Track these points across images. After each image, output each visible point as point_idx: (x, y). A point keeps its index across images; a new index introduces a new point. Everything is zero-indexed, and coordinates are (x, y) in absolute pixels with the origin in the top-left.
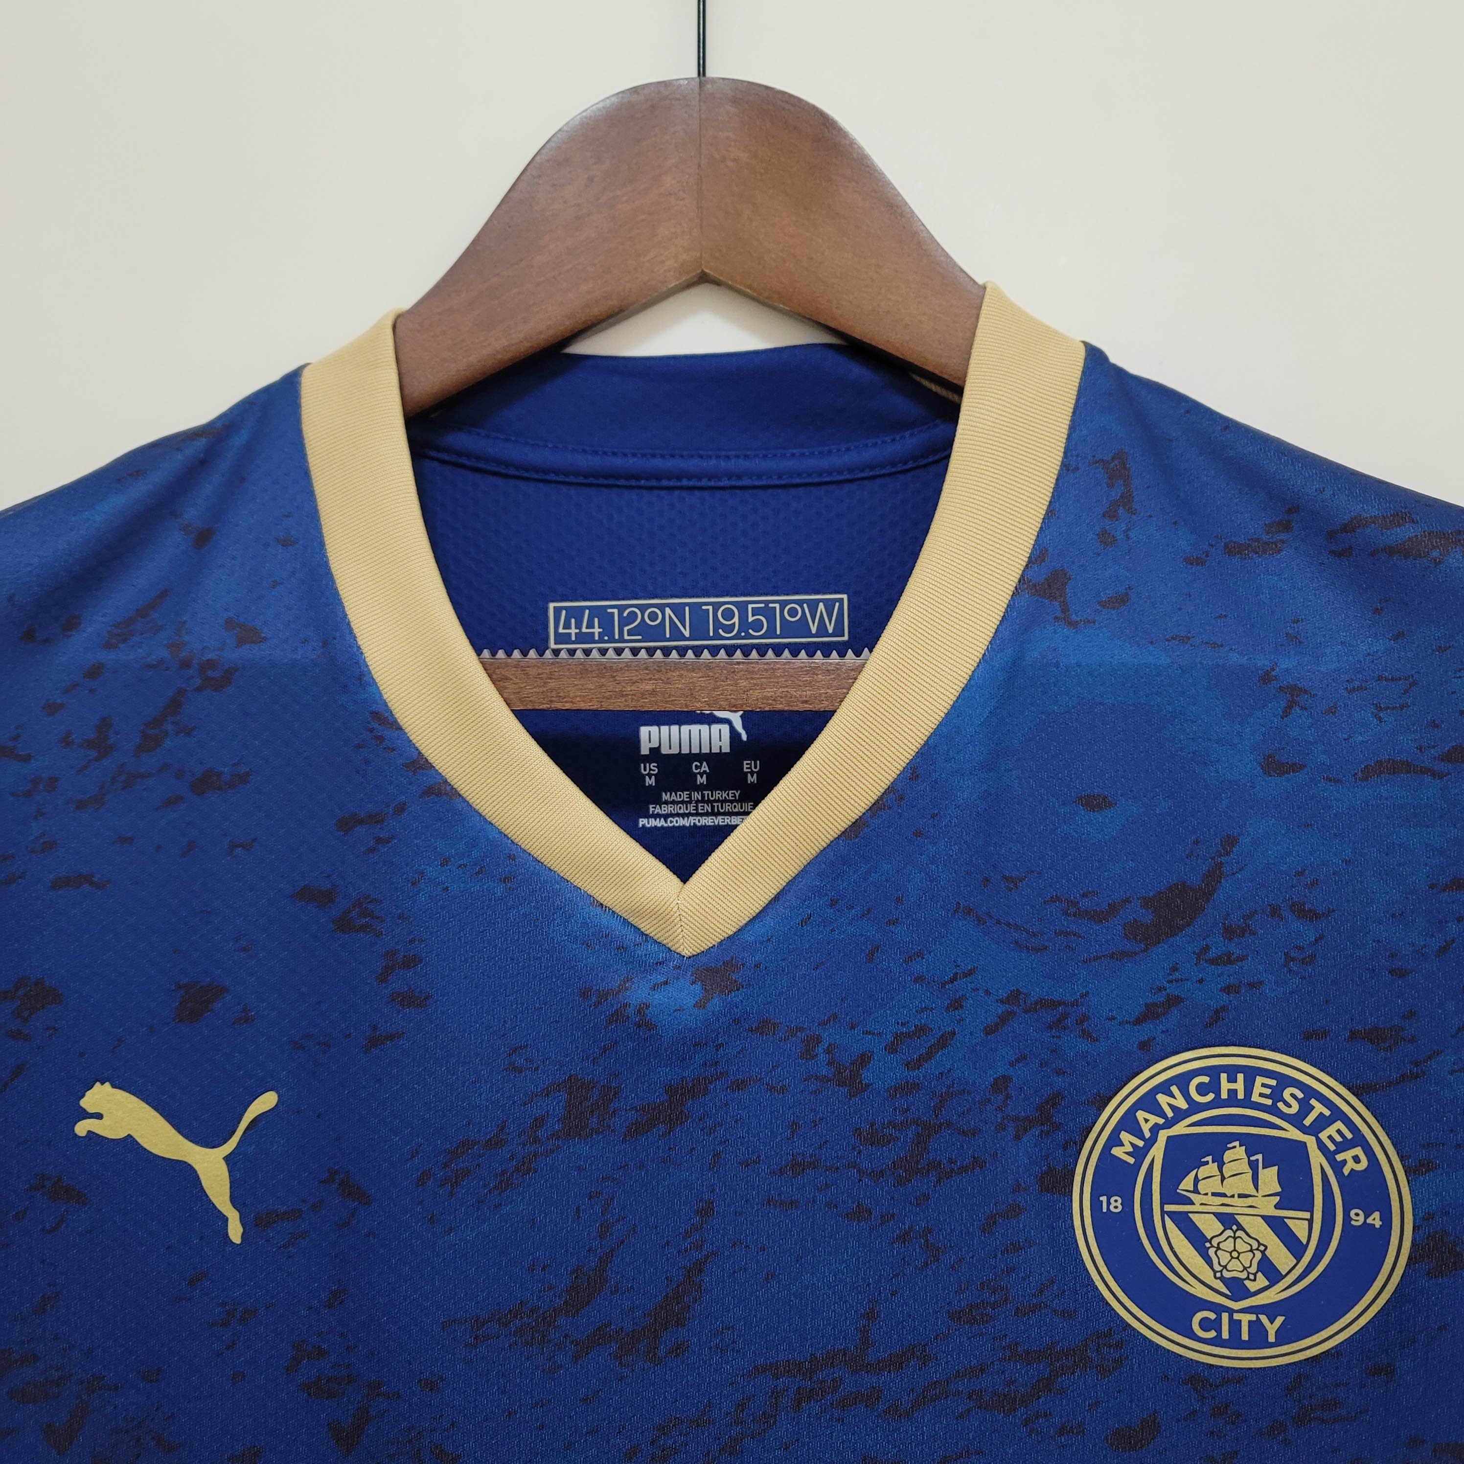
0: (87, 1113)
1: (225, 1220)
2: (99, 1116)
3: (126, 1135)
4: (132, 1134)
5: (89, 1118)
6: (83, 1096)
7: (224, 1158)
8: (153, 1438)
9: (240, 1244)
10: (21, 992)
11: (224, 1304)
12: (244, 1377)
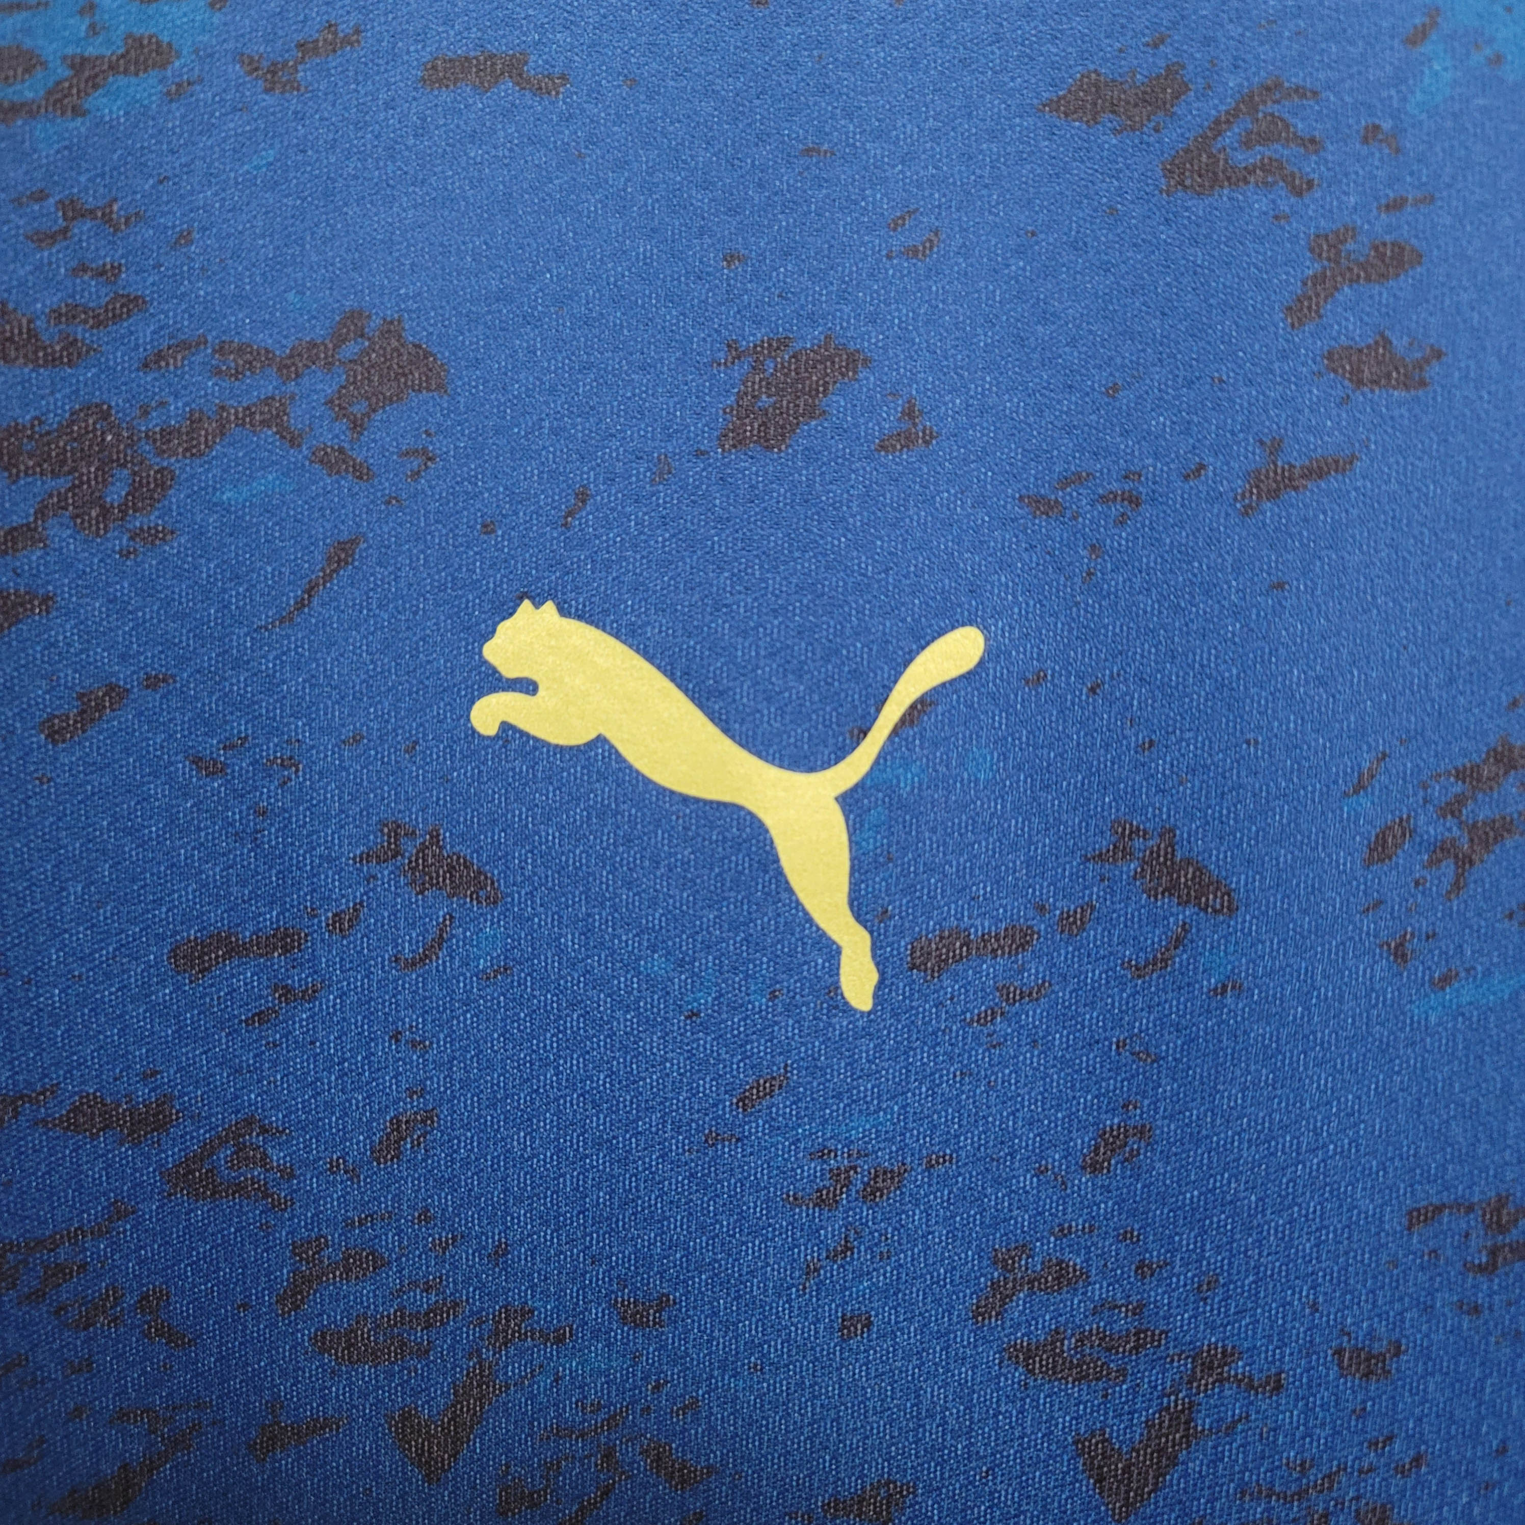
0: (500, 678)
1: (832, 952)
2: (528, 687)
3: (592, 735)
4: (608, 735)
5: (504, 690)
6: (490, 634)
7: (837, 799)
8: (645, 1452)
9: (869, 1013)
10: (351, 349)
11: (822, 1154)
12: (869, 1325)
